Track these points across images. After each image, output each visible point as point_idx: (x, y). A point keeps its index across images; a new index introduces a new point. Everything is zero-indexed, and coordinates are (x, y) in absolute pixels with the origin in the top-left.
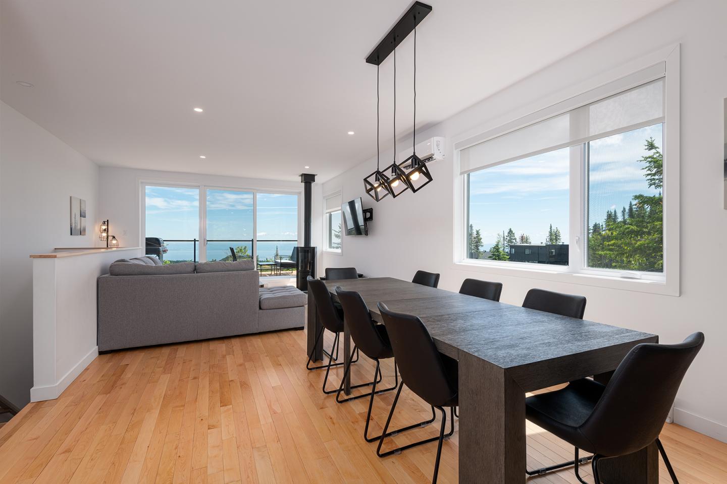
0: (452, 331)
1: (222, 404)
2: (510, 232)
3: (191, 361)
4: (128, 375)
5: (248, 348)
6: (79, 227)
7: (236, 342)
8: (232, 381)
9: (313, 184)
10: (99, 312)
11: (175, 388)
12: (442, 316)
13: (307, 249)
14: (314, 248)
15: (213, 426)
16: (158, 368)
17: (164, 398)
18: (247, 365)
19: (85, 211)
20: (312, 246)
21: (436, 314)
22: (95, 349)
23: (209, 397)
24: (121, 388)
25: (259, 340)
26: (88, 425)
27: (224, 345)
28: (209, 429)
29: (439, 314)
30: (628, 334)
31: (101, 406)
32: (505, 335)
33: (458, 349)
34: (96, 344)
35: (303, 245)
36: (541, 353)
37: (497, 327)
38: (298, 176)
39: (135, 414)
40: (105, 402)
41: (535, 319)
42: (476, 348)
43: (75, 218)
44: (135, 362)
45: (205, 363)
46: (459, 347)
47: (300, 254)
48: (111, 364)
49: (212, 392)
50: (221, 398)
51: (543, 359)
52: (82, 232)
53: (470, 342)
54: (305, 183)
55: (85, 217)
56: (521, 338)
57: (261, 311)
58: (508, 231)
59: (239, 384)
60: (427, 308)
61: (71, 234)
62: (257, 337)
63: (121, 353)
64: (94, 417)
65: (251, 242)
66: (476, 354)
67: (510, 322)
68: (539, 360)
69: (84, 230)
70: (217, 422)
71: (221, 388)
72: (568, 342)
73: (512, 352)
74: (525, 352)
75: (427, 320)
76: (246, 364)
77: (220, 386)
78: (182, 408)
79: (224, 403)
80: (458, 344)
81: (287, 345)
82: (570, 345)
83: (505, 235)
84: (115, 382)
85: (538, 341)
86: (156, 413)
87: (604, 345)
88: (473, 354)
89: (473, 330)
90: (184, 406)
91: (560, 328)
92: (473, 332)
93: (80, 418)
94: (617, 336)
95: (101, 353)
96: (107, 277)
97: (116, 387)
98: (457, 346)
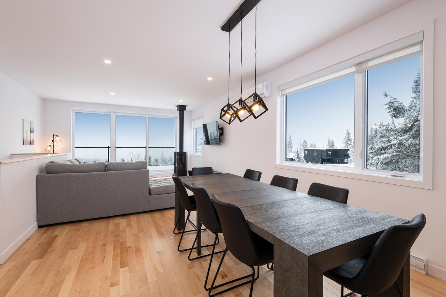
0: (270, 220)
1: (121, 266)
2: (305, 141)
3: (102, 232)
4: (58, 243)
5: (141, 222)
6: (29, 140)
7: (133, 218)
8: (129, 247)
9: (185, 112)
10: (38, 199)
11: (89, 254)
12: (263, 204)
13: (181, 153)
14: (185, 153)
15: (114, 284)
16: (79, 238)
17: (80, 261)
18: (141, 235)
19: (34, 129)
20: (184, 151)
21: (258, 203)
22: (35, 224)
23: (113, 260)
24: (51, 254)
25: (149, 216)
26: (22, 286)
27: (125, 219)
28: (111, 287)
29: (261, 203)
30: (390, 220)
31: (34, 269)
32: (306, 222)
33: (274, 236)
34: (36, 221)
35: (178, 151)
36: (333, 239)
37: (300, 214)
38: (175, 106)
39: (59, 276)
40: (38, 266)
41: (325, 207)
42: (287, 235)
43: (26, 134)
44: (63, 233)
45: (111, 233)
46: (274, 235)
47: (176, 157)
48: (46, 235)
49: (115, 256)
50: (121, 261)
51: (336, 246)
52: (31, 143)
53: (282, 230)
54: (180, 111)
55: (33, 133)
56: (317, 225)
57: (151, 196)
58: (303, 141)
59: (134, 250)
60: (252, 198)
61: (23, 144)
62: (148, 213)
63: (54, 227)
64: (28, 278)
65: (145, 148)
66: (287, 241)
67: (309, 210)
68: (333, 246)
69: (33, 141)
70: (117, 281)
71: (121, 253)
72: (351, 227)
73: (313, 239)
74: (322, 238)
75: (252, 208)
76: (140, 233)
77: (121, 251)
78: (92, 270)
79: (123, 266)
80: (274, 231)
81: (168, 219)
82: (352, 230)
83: (302, 144)
84: (47, 250)
85: (330, 227)
86: (73, 274)
87: (376, 230)
88: (285, 241)
89: (284, 217)
90: (94, 267)
91: (343, 215)
92: (284, 219)
93: (17, 280)
94: (383, 222)
95: (39, 227)
96: (43, 175)
97: (47, 253)
98: (273, 233)
